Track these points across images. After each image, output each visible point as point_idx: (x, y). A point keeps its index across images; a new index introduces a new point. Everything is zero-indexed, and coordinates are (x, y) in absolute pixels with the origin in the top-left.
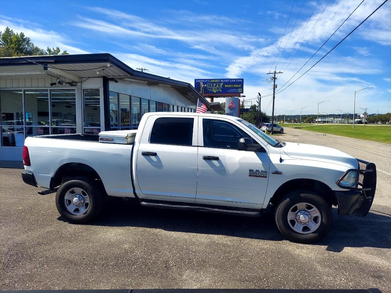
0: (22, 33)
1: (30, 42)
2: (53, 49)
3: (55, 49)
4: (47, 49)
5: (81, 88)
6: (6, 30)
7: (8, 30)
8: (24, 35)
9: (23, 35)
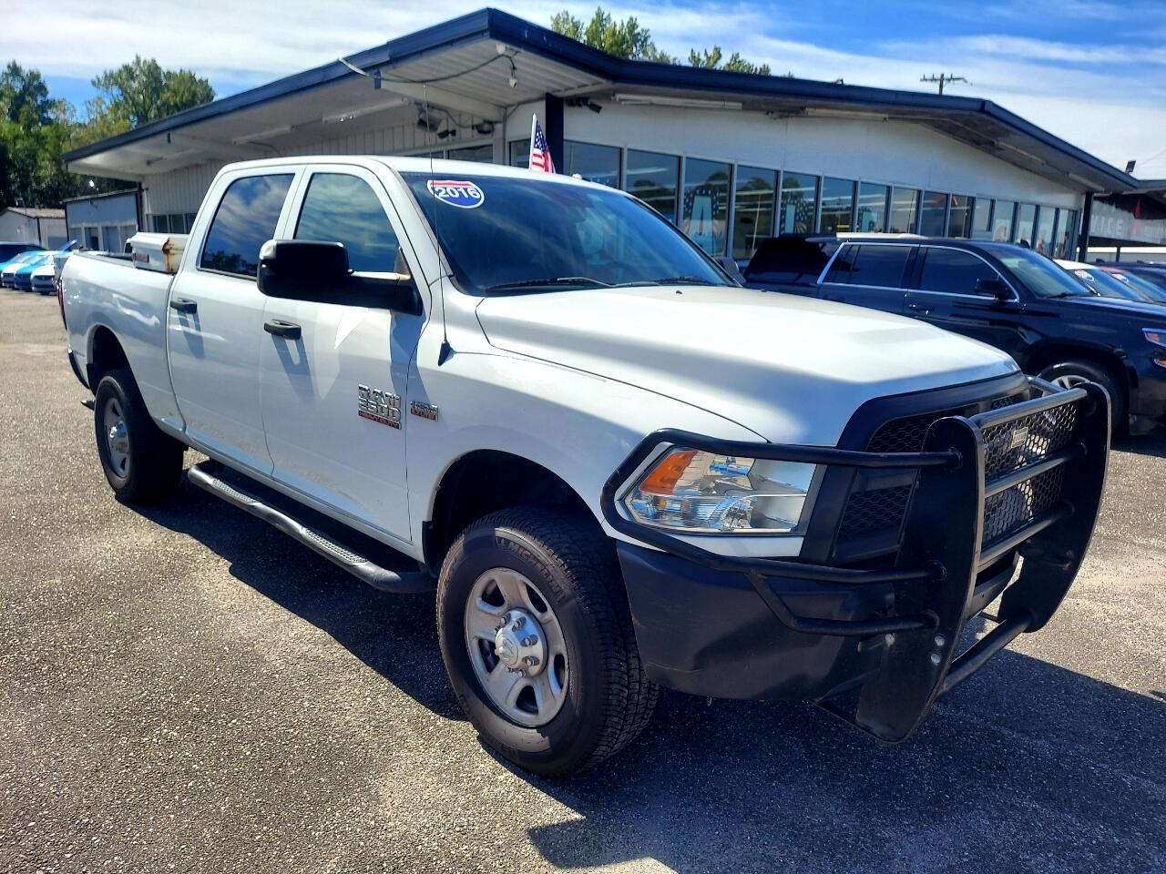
0: (631, 19)
1: (649, 42)
2: (706, 54)
3: (710, 53)
4: (689, 54)
5: (504, 139)
6: (595, 17)
7: (599, 15)
8: (638, 22)
9: (635, 24)
